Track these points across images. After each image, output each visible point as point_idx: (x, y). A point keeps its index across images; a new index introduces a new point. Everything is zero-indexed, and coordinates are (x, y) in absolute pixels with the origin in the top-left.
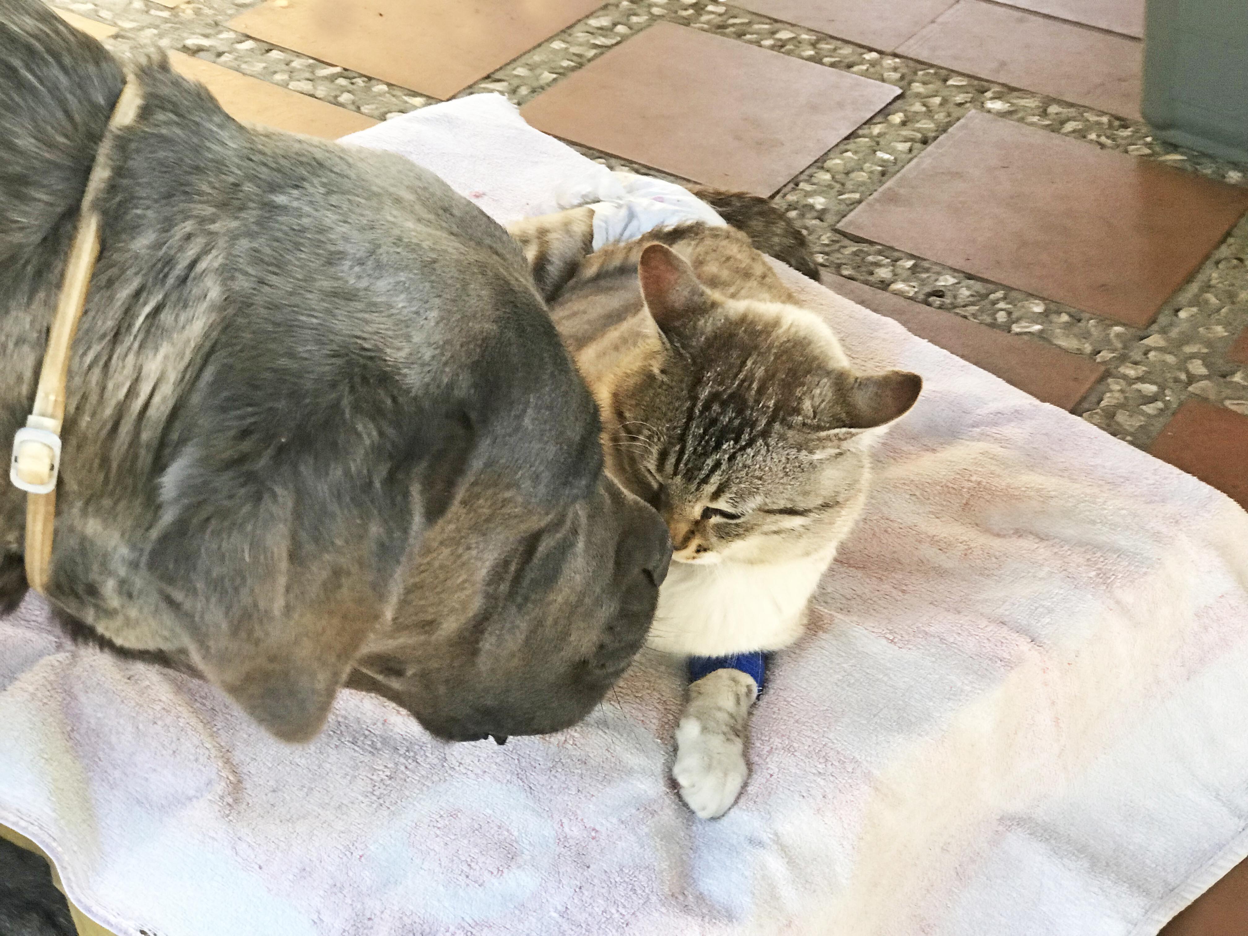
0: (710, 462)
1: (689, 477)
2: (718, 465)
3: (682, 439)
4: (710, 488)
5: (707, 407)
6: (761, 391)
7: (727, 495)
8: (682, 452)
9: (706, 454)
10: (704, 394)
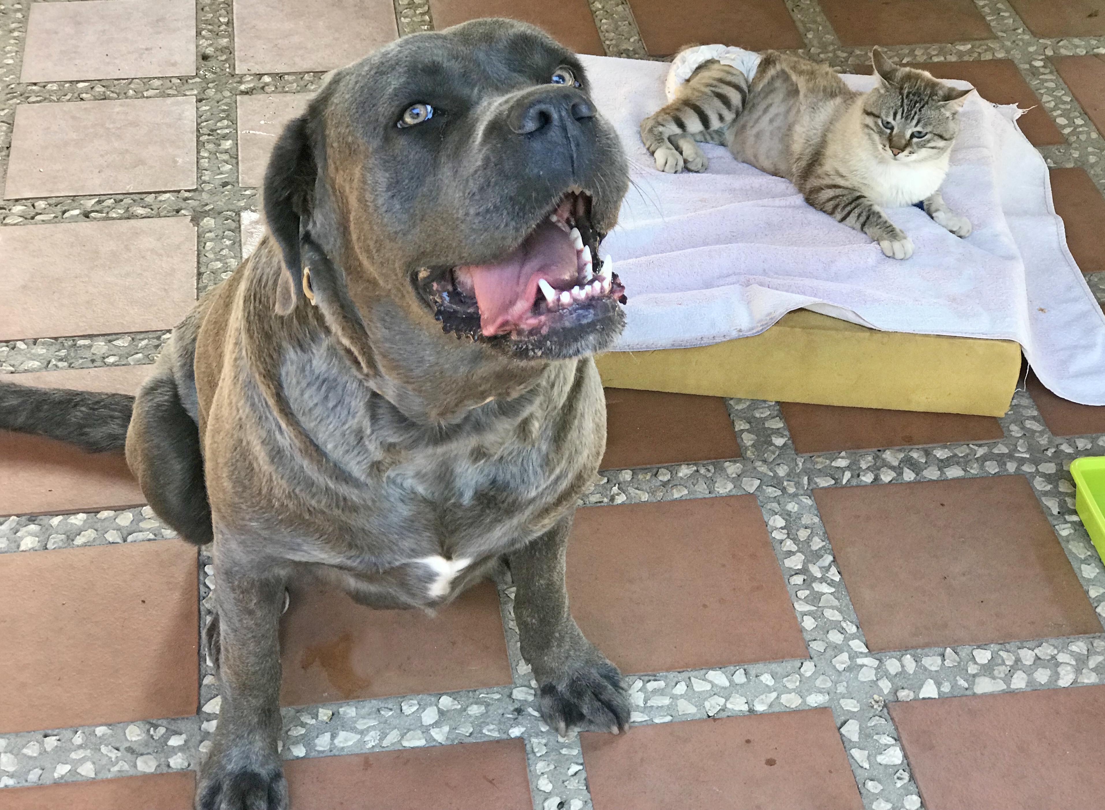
0: (913, 112)
1: (907, 118)
2: (916, 113)
3: (902, 105)
4: (915, 122)
5: (907, 96)
6: (925, 89)
7: (920, 125)
8: (903, 111)
9: (911, 110)
10: (906, 92)
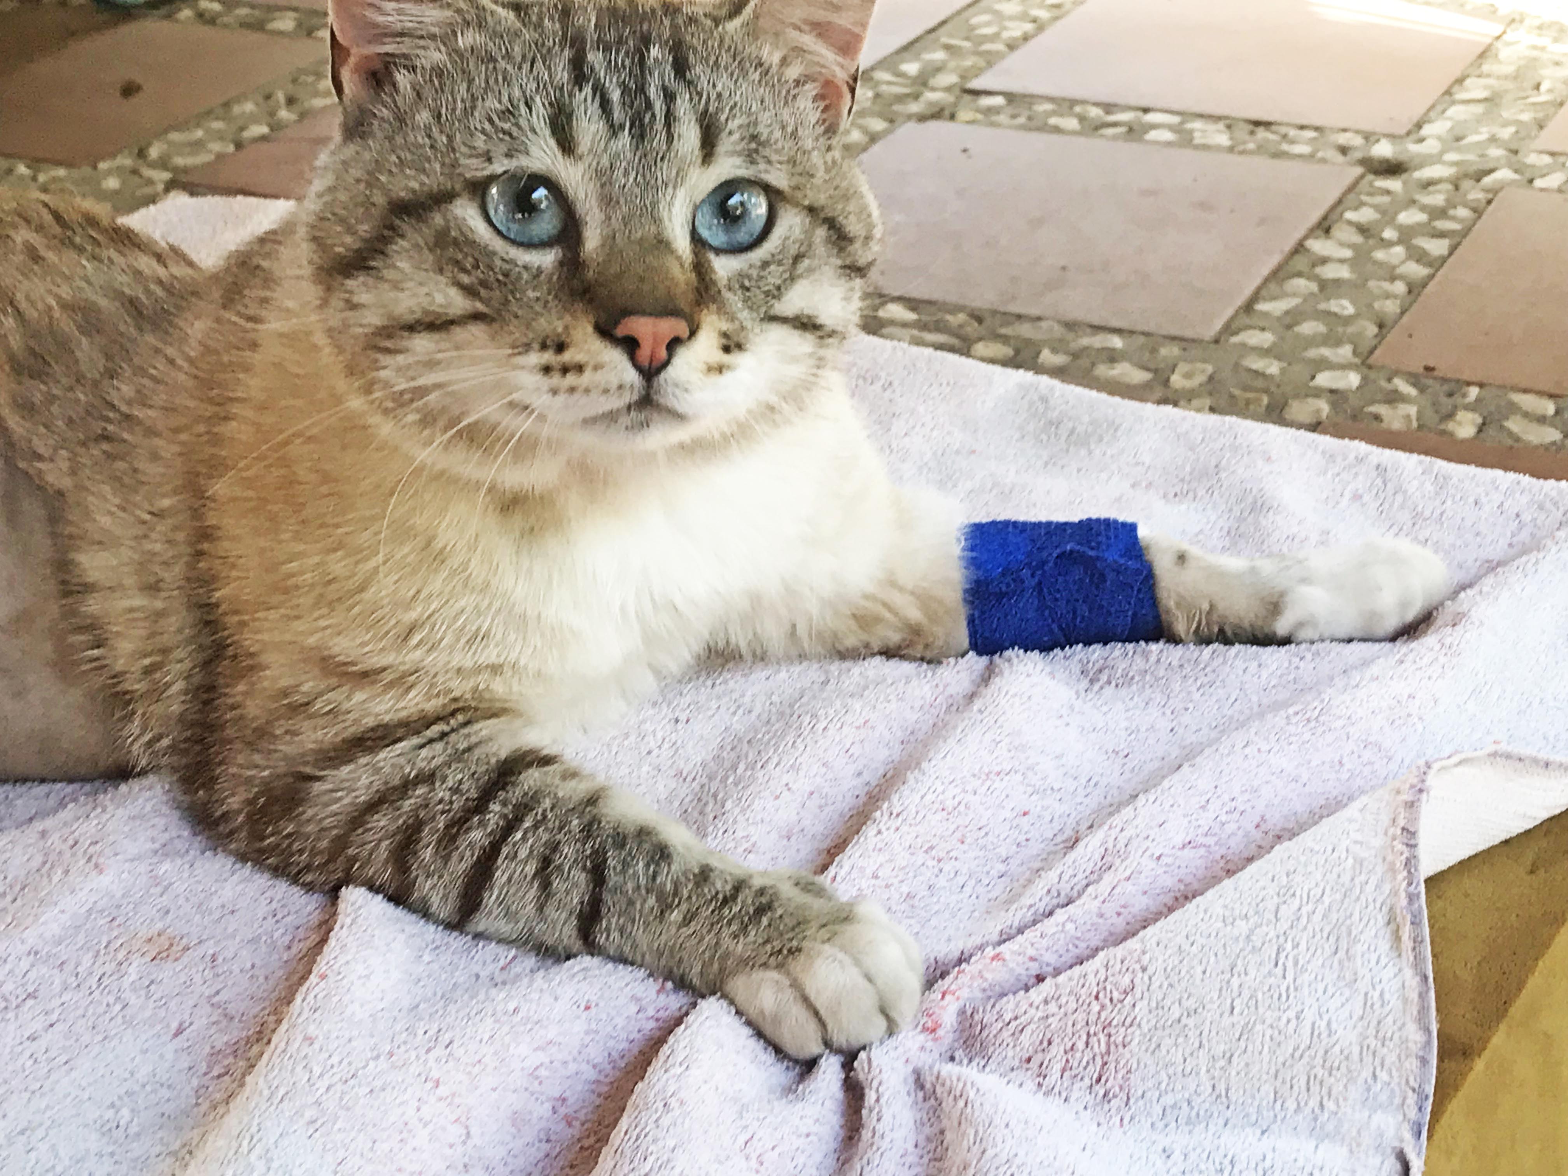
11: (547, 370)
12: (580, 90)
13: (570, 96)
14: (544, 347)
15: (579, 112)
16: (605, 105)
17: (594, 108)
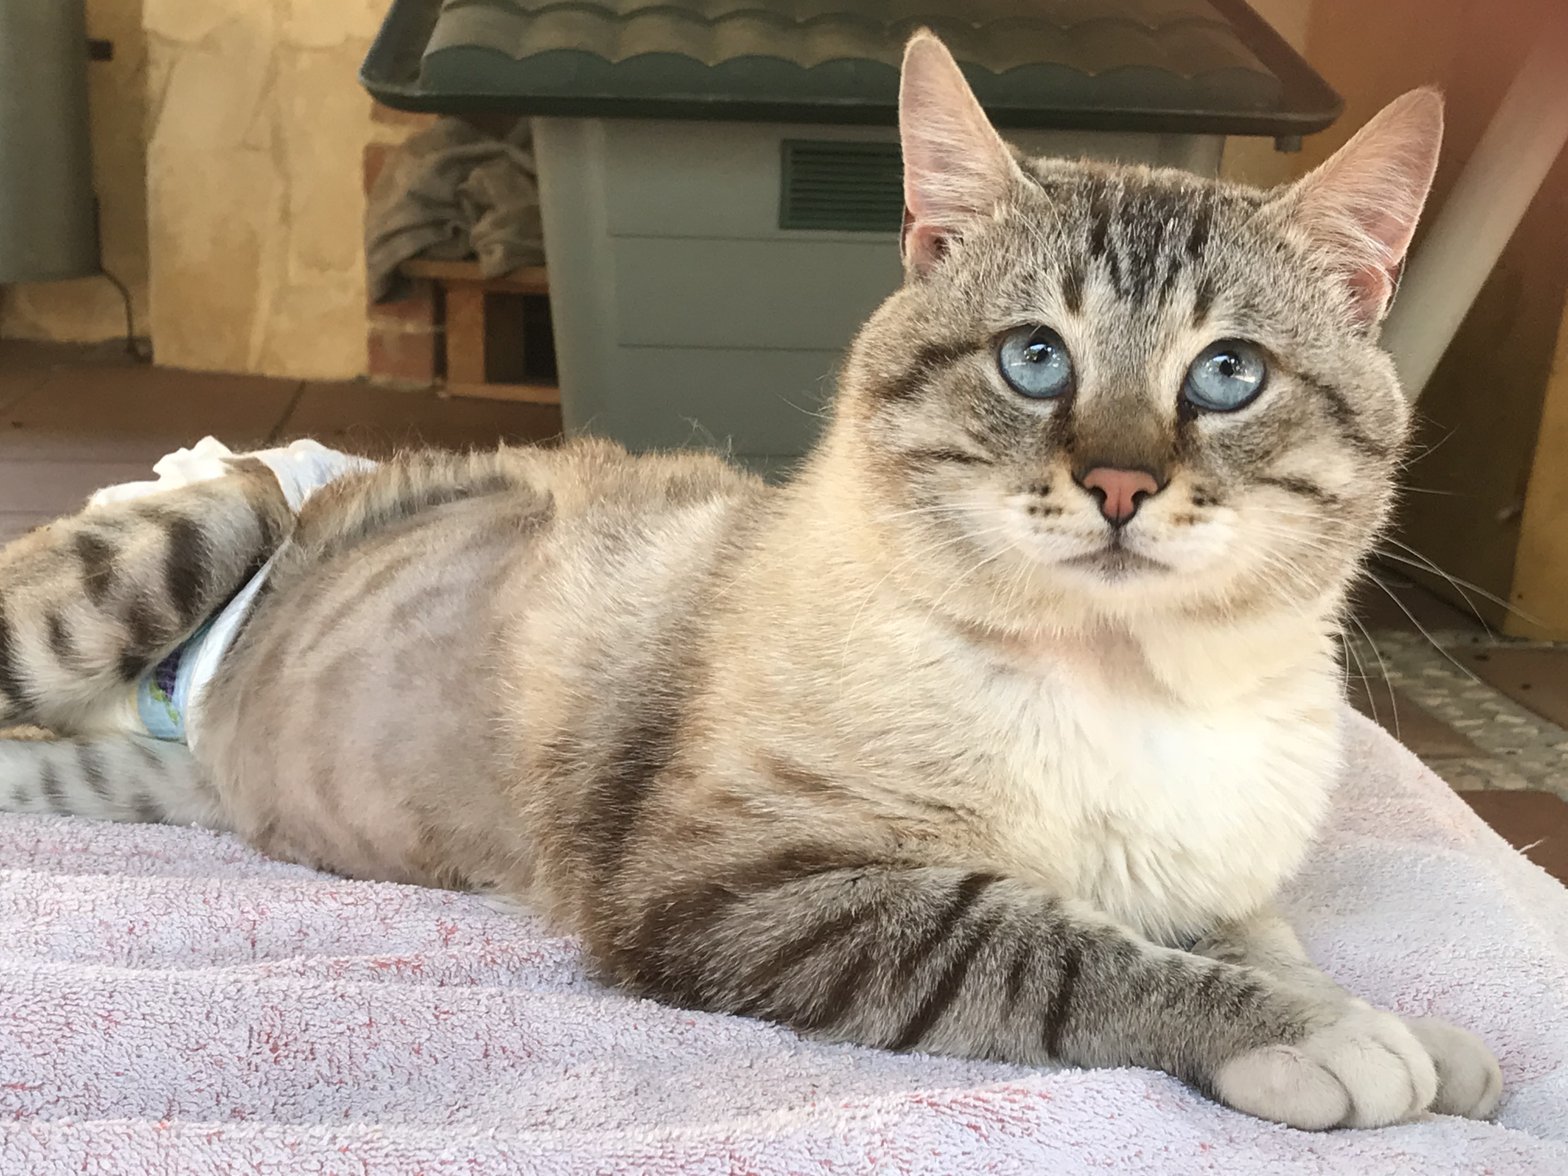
11: (1032, 510)
12: (1096, 259)
13: (1086, 263)
14: (1033, 490)
15: (1091, 276)
16: (1115, 272)
17: (1104, 274)
